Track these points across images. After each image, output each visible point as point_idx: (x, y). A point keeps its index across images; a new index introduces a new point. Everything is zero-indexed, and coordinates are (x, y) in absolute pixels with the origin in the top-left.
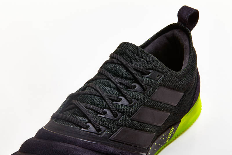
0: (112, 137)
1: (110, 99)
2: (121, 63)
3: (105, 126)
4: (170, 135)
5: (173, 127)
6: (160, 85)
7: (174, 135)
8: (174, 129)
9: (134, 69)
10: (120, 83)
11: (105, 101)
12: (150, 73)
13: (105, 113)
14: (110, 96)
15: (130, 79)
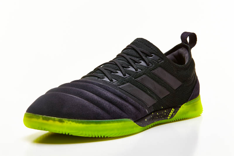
0: (120, 87)
1: (122, 66)
2: (132, 48)
3: (115, 79)
4: (171, 114)
5: (174, 109)
6: (160, 66)
7: (175, 116)
8: (175, 110)
9: (141, 52)
10: (130, 59)
11: (118, 66)
12: (153, 56)
13: (117, 72)
14: (122, 64)
15: (138, 58)
